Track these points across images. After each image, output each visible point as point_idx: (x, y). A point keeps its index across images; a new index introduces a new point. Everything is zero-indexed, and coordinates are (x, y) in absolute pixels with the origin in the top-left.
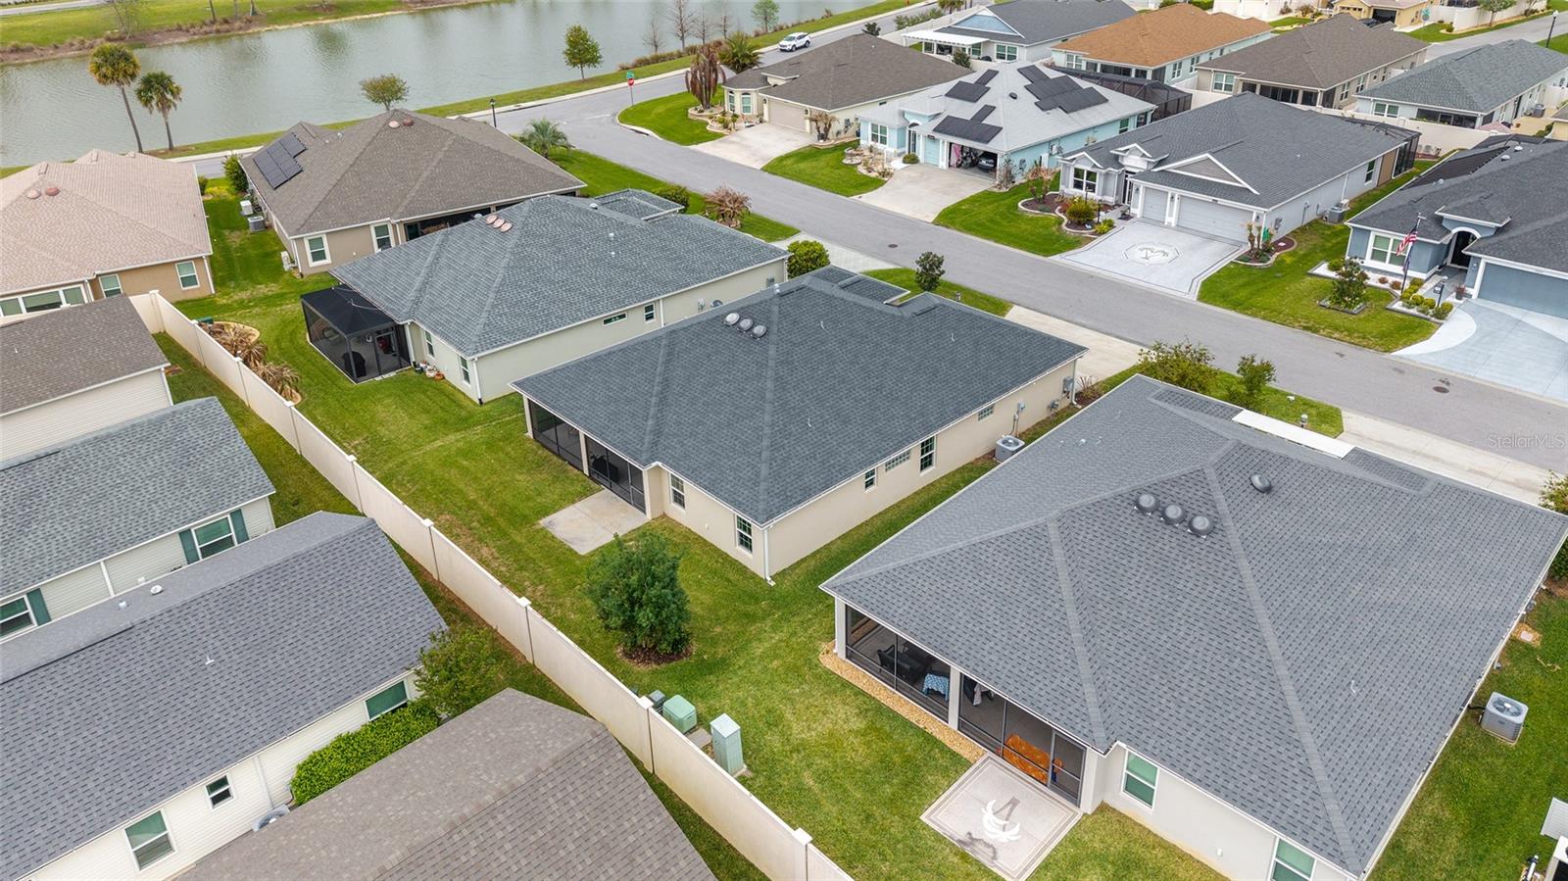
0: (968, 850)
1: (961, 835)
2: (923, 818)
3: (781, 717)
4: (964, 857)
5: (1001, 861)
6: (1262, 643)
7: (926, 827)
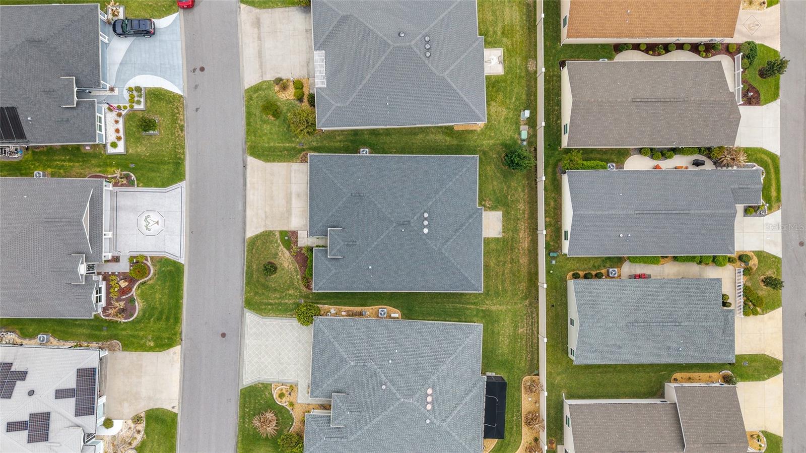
0: (503, 61)
1: (501, 65)
2: (503, 74)
3: (505, 119)
4: (504, 61)
5: (500, 55)
6: (446, 15)
7: (505, 72)
